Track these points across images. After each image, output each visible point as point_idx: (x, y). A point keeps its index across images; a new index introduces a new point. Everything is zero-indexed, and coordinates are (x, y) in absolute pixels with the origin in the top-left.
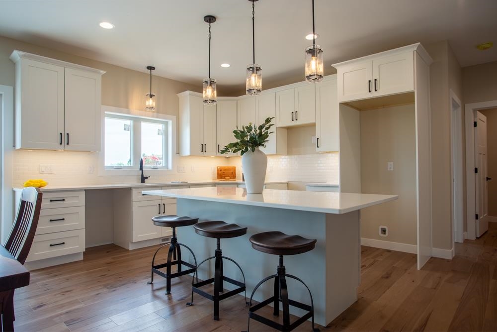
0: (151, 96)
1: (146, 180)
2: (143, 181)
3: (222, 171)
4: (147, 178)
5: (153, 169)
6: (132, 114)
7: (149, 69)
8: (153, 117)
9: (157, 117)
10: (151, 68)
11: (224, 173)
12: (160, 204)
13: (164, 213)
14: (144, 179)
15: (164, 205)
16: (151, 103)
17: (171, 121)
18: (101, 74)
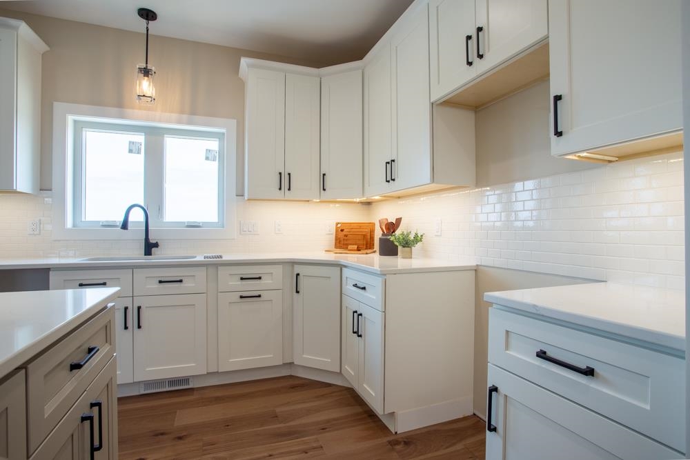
0: (146, 72)
2: (149, 252)
3: (344, 233)
4: (156, 245)
5: (188, 226)
8: (179, 122)
9: (190, 123)
10: (147, 14)
11: (346, 236)
12: (126, 309)
13: (139, 327)
14: (149, 247)
15: (139, 308)
16: (146, 86)
17: (224, 130)
18: (16, 28)
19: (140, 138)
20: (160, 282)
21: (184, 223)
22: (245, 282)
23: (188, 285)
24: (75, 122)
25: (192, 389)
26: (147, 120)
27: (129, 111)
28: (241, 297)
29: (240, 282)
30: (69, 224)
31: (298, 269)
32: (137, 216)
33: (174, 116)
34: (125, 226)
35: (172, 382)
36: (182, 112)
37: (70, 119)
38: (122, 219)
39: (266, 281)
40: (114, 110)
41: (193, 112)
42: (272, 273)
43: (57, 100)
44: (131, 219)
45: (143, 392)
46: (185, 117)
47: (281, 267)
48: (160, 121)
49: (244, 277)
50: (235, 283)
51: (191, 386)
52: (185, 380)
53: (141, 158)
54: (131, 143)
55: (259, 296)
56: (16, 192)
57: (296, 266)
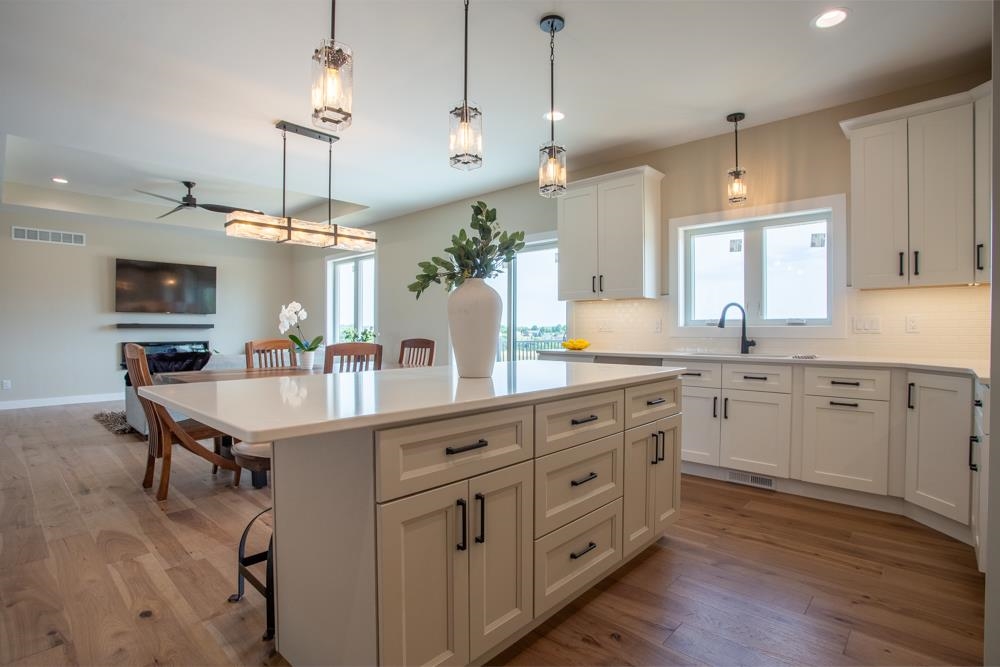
0: (737, 174)
1: (750, 348)
2: (745, 350)
4: (753, 343)
5: (790, 324)
6: (730, 219)
7: (731, 121)
8: (776, 212)
10: (736, 117)
12: (716, 398)
13: (726, 417)
14: (747, 345)
15: (726, 400)
16: (737, 188)
17: (830, 209)
18: (642, 172)
19: (740, 235)
20: (745, 377)
21: (785, 320)
22: (837, 387)
23: (772, 383)
24: (686, 231)
25: (774, 492)
26: (744, 216)
27: (726, 213)
28: (832, 403)
29: (830, 387)
30: (681, 323)
31: (912, 378)
32: (734, 315)
33: (771, 206)
34: (721, 324)
35: (756, 478)
36: (779, 201)
37: (681, 231)
38: (719, 318)
39: (866, 389)
40: (714, 215)
41: (792, 197)
42: (874, 380)
43: (671, 217)
44: (727, 318)
45: (728, 480)
46: (782, 205)
47: (888, 373)
48: (756, 215)
49: (836, 380)
50: (825, 387)
51: (773, 488)
52: (767, 480)
53: (740, 256)
54: (732, 242)
55: (856, 405)
56: (644, 298)
57: (910, 373)
